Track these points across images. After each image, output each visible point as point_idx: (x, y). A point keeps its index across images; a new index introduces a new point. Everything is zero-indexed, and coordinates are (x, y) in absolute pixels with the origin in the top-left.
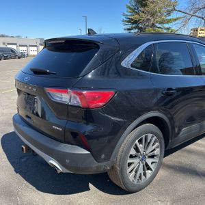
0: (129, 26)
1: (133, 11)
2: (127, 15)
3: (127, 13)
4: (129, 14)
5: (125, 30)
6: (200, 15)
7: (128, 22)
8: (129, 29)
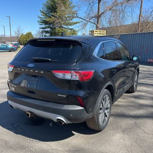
0: (43, 26)
1: (46, 14)
2: (41, 18)
3: (41, 16)
4: (43, 17)
5: (40, 28)
6: (93, 21)
7: (42, 23)
8: (43, 28)
